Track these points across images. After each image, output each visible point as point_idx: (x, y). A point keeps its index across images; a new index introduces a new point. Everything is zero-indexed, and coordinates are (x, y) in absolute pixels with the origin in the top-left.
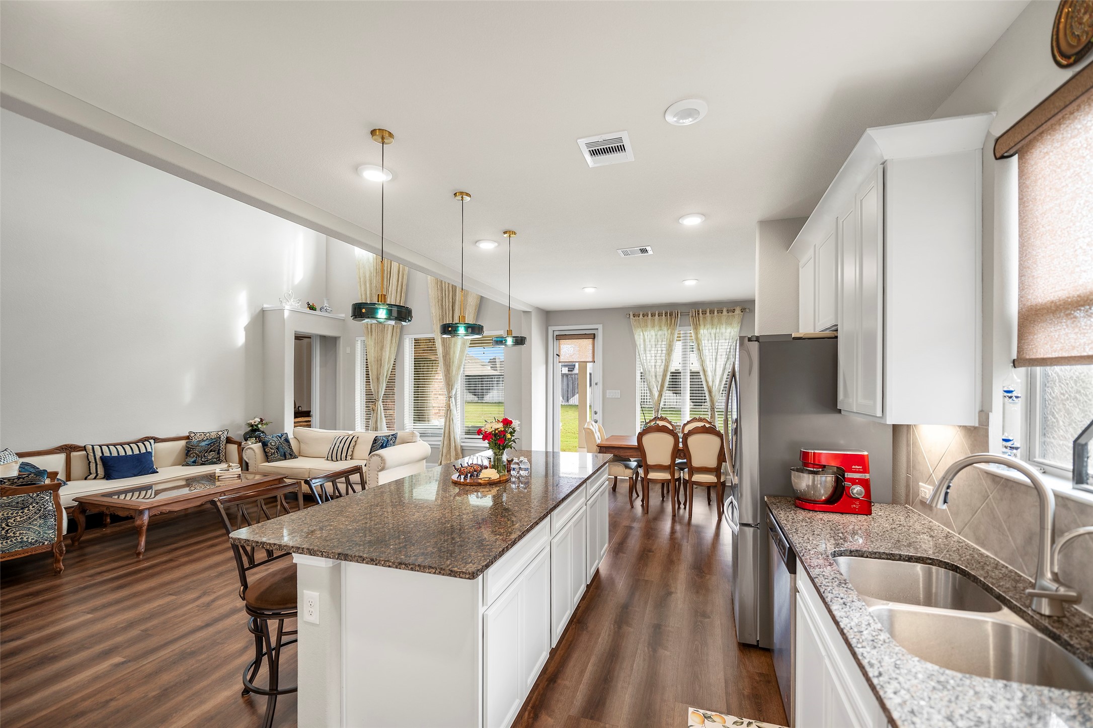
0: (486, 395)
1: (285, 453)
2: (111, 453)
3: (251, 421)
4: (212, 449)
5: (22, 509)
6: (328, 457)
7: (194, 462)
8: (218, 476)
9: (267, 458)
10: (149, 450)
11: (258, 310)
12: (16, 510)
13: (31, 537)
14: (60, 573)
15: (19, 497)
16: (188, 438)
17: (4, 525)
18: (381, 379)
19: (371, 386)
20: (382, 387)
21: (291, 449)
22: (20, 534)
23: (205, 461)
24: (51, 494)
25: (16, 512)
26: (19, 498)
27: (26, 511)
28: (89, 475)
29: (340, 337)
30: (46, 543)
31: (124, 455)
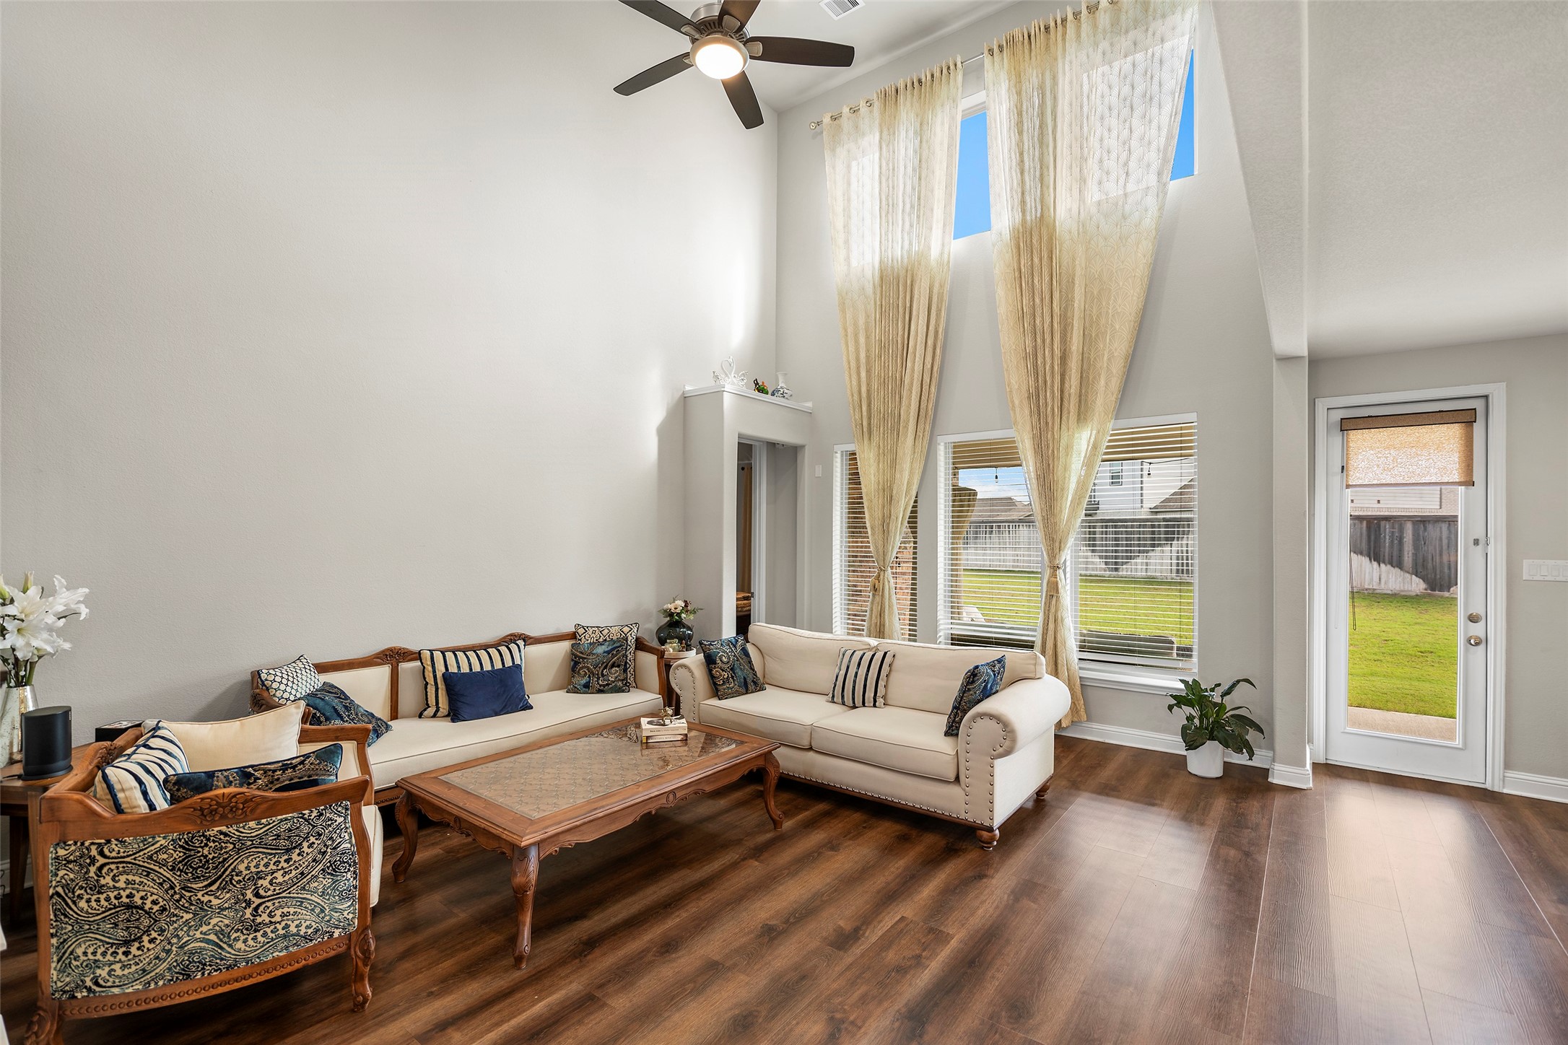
0: (1123, 564)
1: (745, 679)
2: (459, 667)
3: (669, 606)
4: (614, 662)
5: (288, 851)
6: (833, 696)
7: (587, 686)
8: (648, 738)
9: (717, 690)
10: (518, 661)
11: (679, 394)
12: (275, 854)
13: (304, 921)
14: (363, 1007)
15: (281, 820)
16: (573, 636)
17: (249, 895)
18: (892, 527)
19: (870, 540)
20: (894, 543)
21: (754, 670)
22: (283, 915)
23: (604, 686)
24: (347, 809)
25: (274, 860)
26: (282, 822)
27: (295, 857)
28: (425, 710)
29: (804, 446)
30: (336, 935)
31: (480, 670)
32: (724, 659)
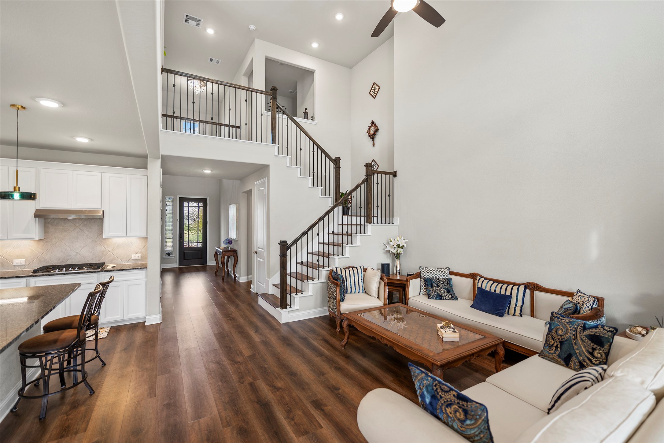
1: (571, 355)
31: (494, 292)
32: (560, 332)
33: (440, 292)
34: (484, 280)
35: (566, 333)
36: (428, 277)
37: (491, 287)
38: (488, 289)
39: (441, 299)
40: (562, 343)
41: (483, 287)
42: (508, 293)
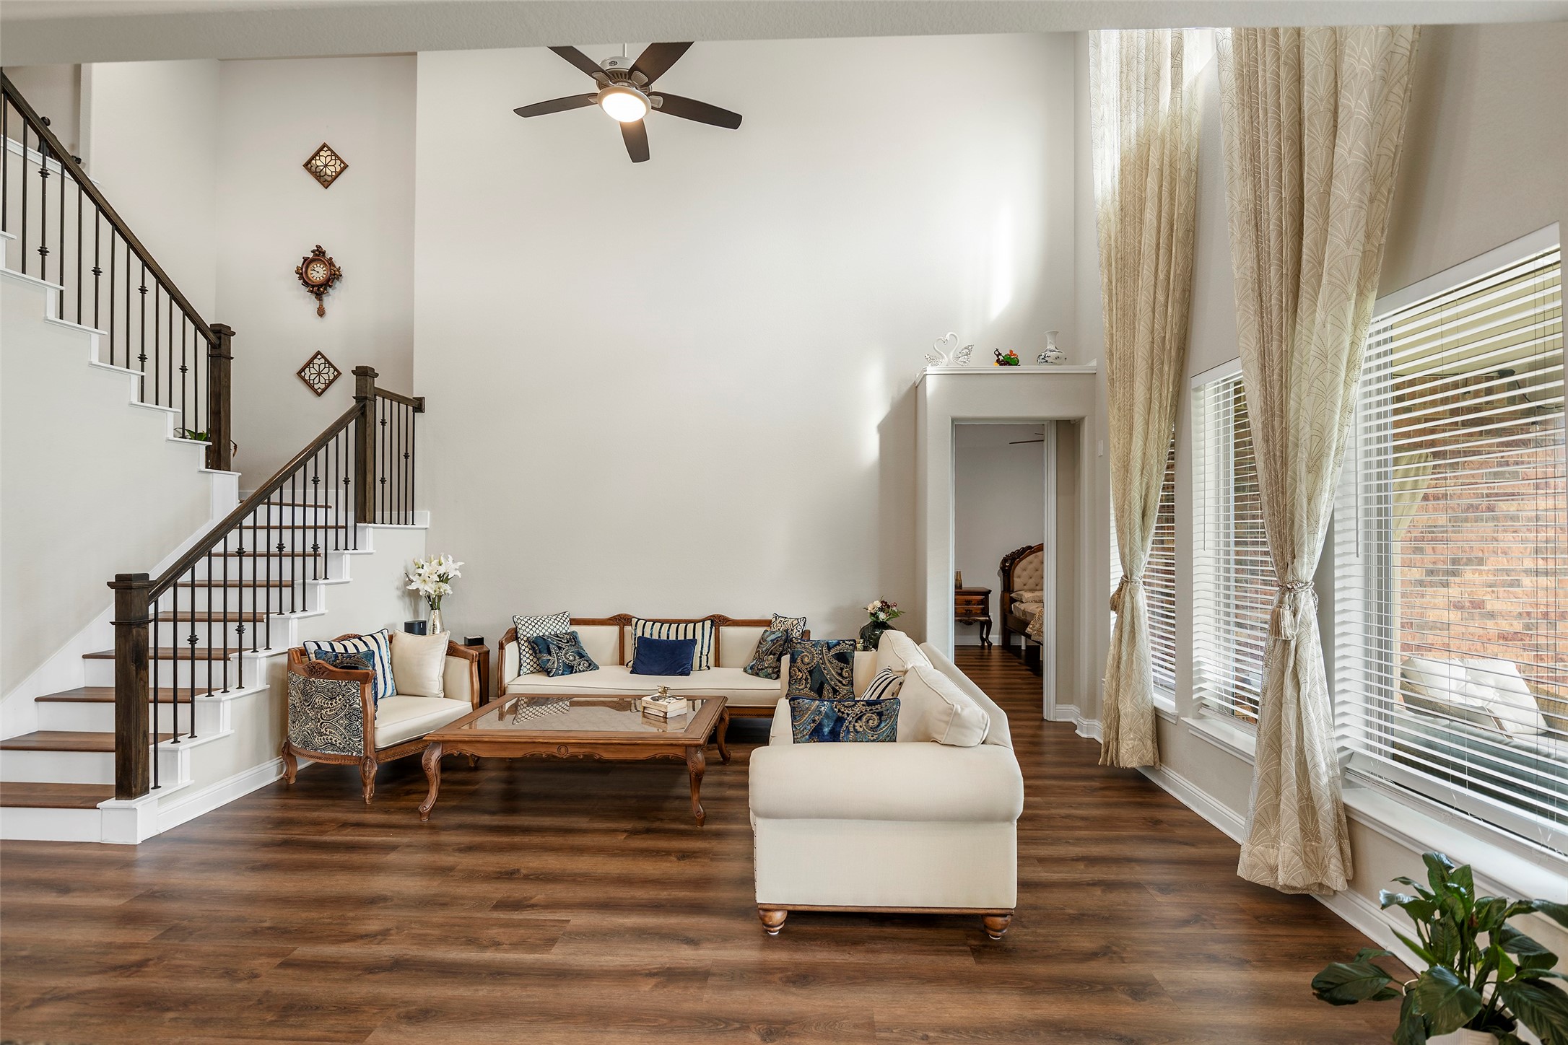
2: (651, 634)
7: (752, 668)
8: (645, 708)
10: (697, 638)
17: (318, 716)
24: (358, 686)
26: (331, 684)
28: (630, 662)
29: (1082, 419)
30: (354, 754)
31: (666, 639)
32: (806, 660)
33: (567, 659)
34: (645, 623)
35: (813, 659)
36: (535, 635)
37: (660, 633)
38: (655, 637)
39: (571, 673)
40: (811, 672)
41: (647, 635)
42: (690, 636)
